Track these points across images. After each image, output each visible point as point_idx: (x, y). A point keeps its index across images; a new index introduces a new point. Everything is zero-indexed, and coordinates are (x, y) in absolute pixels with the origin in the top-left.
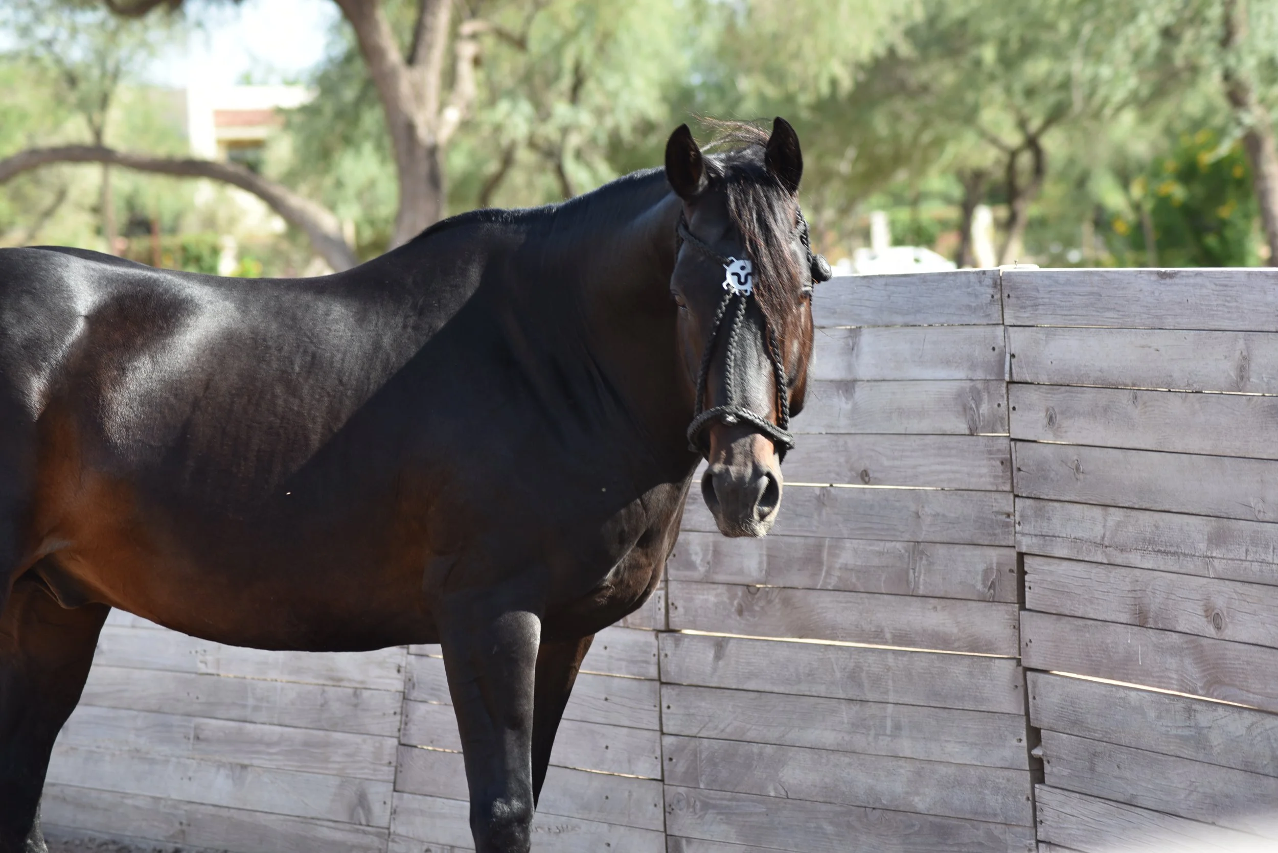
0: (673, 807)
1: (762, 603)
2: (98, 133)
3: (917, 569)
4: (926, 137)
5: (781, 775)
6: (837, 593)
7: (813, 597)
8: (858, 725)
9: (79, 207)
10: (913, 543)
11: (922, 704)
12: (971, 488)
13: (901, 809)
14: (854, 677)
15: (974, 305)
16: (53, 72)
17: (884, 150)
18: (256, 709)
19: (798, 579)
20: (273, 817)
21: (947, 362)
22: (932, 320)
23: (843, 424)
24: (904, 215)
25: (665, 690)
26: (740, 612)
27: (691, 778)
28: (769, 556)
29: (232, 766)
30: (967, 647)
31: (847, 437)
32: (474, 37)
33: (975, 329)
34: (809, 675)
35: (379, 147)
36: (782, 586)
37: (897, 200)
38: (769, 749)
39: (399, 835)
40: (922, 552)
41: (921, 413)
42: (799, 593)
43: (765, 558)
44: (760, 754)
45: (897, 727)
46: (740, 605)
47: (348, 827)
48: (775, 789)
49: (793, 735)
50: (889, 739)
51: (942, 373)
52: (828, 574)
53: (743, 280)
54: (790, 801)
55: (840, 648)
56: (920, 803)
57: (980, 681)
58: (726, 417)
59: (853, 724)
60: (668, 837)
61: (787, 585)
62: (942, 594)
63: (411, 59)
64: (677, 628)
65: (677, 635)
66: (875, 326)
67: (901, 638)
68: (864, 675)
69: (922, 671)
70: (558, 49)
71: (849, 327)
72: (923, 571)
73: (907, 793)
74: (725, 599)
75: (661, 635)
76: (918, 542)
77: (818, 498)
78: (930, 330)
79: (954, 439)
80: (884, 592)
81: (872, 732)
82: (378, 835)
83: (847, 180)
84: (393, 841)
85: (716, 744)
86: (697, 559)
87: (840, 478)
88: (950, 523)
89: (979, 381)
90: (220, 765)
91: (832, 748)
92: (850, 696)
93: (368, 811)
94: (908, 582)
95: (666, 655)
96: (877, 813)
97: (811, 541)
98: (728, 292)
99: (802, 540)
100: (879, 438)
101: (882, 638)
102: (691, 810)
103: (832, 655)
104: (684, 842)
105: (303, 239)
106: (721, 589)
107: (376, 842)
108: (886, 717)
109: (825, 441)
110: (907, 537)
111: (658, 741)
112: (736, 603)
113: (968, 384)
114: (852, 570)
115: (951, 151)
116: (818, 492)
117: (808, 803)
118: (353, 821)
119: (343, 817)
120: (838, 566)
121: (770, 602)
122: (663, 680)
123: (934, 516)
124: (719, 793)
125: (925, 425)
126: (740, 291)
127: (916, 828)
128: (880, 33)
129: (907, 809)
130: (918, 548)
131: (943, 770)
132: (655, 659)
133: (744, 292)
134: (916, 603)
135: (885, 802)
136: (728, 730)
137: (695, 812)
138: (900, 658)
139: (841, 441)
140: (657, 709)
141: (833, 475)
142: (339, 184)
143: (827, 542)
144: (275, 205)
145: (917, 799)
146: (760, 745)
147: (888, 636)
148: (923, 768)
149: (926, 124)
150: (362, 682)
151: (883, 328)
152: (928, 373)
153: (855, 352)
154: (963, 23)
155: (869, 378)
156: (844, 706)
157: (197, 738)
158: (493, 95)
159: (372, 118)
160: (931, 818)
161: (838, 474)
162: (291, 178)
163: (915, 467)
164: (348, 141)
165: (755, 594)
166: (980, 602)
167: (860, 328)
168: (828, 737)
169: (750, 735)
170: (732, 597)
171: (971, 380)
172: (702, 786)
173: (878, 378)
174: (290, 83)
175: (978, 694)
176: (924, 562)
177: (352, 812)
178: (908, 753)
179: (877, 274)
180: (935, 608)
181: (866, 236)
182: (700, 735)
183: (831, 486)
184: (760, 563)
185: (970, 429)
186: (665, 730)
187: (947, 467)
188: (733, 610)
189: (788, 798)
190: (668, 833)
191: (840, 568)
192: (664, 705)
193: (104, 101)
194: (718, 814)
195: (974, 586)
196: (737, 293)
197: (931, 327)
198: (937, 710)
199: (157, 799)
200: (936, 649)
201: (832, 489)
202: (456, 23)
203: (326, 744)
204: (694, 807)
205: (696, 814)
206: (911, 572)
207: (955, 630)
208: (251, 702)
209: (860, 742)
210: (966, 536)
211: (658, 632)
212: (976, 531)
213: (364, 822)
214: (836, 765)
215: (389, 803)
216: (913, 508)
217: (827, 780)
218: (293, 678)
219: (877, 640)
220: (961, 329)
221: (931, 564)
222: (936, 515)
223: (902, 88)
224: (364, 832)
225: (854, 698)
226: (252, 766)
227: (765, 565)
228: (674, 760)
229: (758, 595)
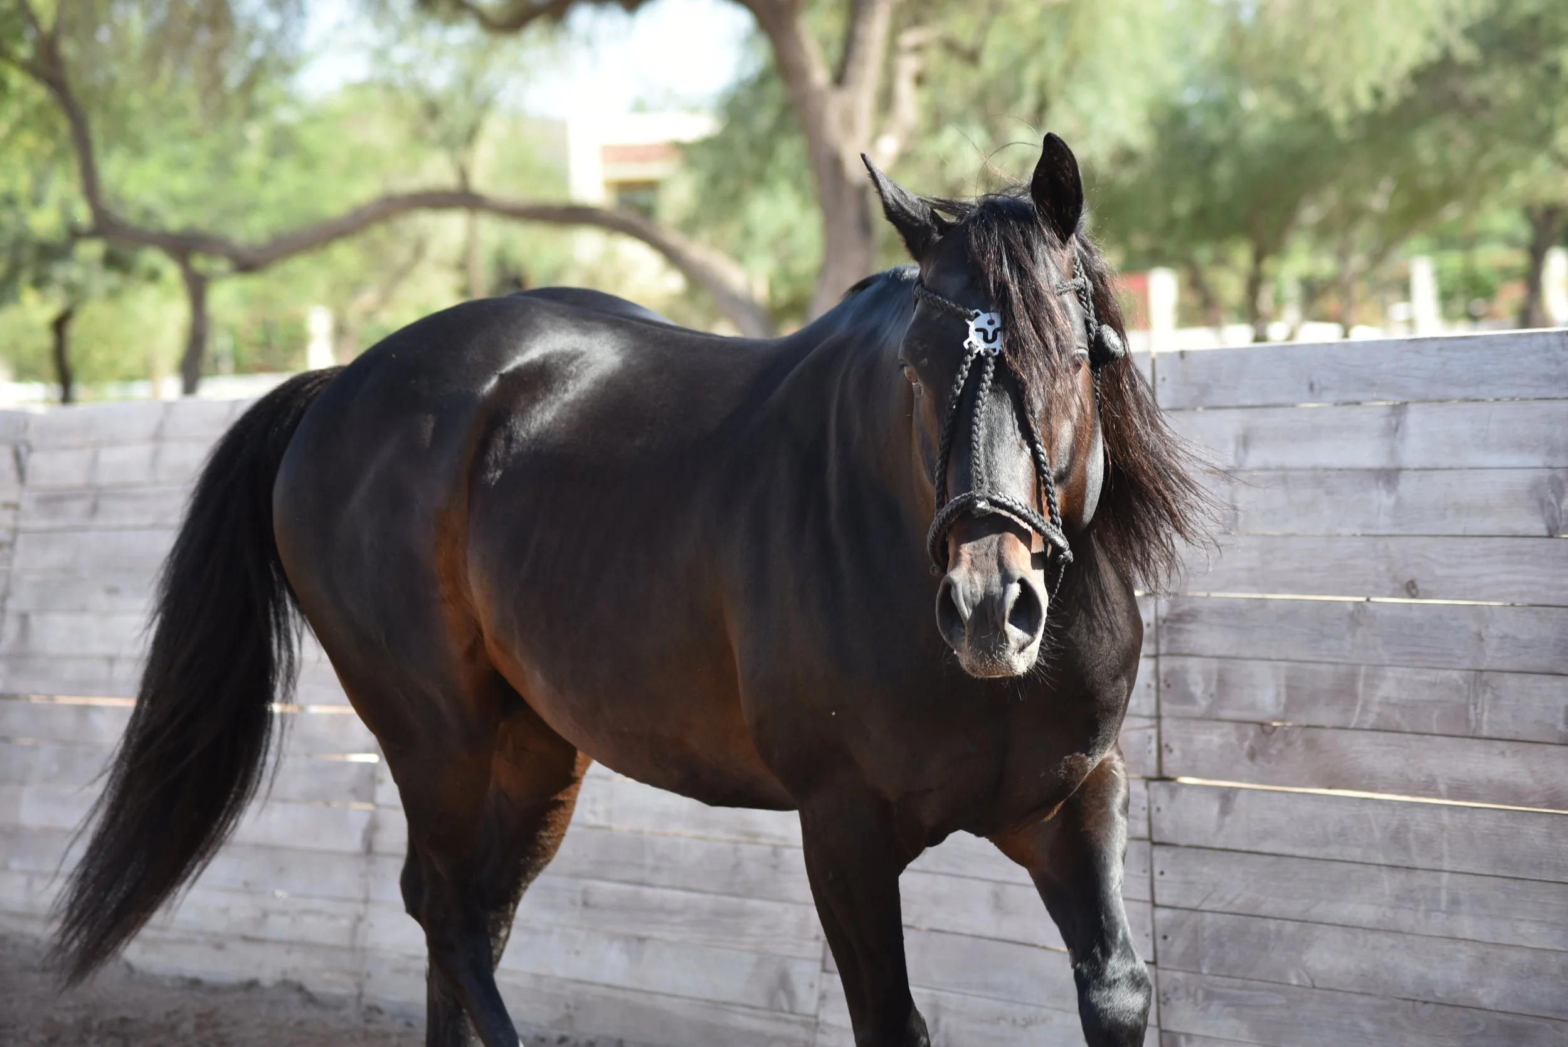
0: (1169, 996)
1: (1280, 745)
2: (463, 174)
3: (1479, 704)
4: (1486, 163)
5: (1304, 958)
6: (1375, 733)
7: (1344, 738)
8: (1404, 898)
9: (440, 264)
10: (1473, 673)
11: (1486, 873)
12: (1550, 602)
13: (1461, 1003)
14: (1398, 837)
15: (1554, 373)
16: (413, 103)
17: (1431, 180)
18: (656, 869)
19: (1324, 715)
20: (676, 1001)
21: (1520, 446)
22: (1499, 393)
23: (1384, 524)
24: (1454, 261)
25: (1158, 853)
26: (1252, 756)
27: (1191, 960)
28: (1288, 687)
29: (627, 938)
30: (1544, 802)
31: (1388, 539)
32: (918, 49)
33: (1556, 404)
34: (1340, 835)
35: (797, 185)
36: (1305, 723)
37: (1444, 242)
38: (1290, 927)
39: (830, 1025)
40: (1486, 684)
41: (1485, 509)
42: (1327, 734)
43: (1283, 690)
44: (1279, 933)
45: (1455, 902)
46: (1252, 748)
47: (767, 1014)
48: (1299, 977)
49: (1321, 910)
50: (1445, 916)
51: (1513, 460)
52: (1365, 710)
53: (990, 337)
54: (1317, 991)
55: (1380, 802)
56: (1486, 997)
57: (1563, 845)
58: (976, 504)
59: (1397, 898)
60: (1164, 1035)
61: (1312, 723)
62: (1512, 736)
63: (840, 78)
64: (1172, 776)
65: (1172, 784)
66: (1424, 400)
67: (1459, 790)
68: (1411, 836)
69: (1487, 832)
70: (1018, 65)
71: (1391, 403)
72: (1487, 707)
73: (1468, 984)
74: (1233, 739)
75: (1153, 784)
76: (1481, 671)
77: (1351, 615)
78: (1497, 405)
79: (1529, 541)
80: (1435, 732)
81: (1422, 908)
82: (805, 1024)
83: (1383, 220)
84: (823, 1032)
85: (1222, 920)
86: (1197, 690)
87: (1379, 590)
88: (1523, 647)
89: (1560, 470)
90: (613, 937)
91: (1371, 926)
92: (1393, 862)
93: (791, 995)
94: (1467, 720)
95: (1159, 809)
96: (1430, 1008)
97: (1342, 669)
98: (970, 352)
99: (1331, 668)
100: (1431, 540)
101: (1434, 790)
102: (1191, 1000)
103: (1369, 811)
104: (1182, 1040)
105: (705, 299)
106: (1228, 728)
107: (800, 1033)
108: (1439, 888)
109: (1360, 544)
110: (1466, 664)
111: (1149, 914)
112: (1246, 745)
113: (1547, 473)
114: (1394, 705)
115: (1518, 182)
116: (1351, 608)
117: (1340, 994)
118: (772, 1007)
119: (762, 1002)
120: (1376, 699)
121: (1289, 744)
122: (1156, 839)
123: (1501, 638)
124: (1227, 980)
125: (1490, 525)
126: (986, 351)
127: (1481, 1028)
128: (1431, 35)
129: (1469, 1003)
130: (1480, 678)
131: (1514, 956)
132: (1144, 814)
133: (991, 351)
134: (1478, 746)
135: (1439, 994)
136: (1238, 902)
137: (1196, 1003)
138: (1457, 815)
139: (1381, 544)
140: (1148, 875)
141: (1370, 588)
142: (748, 234)
143: (1363, 670)
144: (673, 257)
145: (1480, 992)
146: (1279, 921)
147: (1442, 788)
148: (1488, 953)
149: (1484, 148)
150: (783, 838)
151: (1436, 404)
152: (1494, 460)
153: (1399, 434)
154: (1534, 21)
155: (1416, 466)
156: (1385, 874)
157: (585, 904)
158: (936, 120)
159: (789, 150)
160: (1502, 1016)
161: (1377, 585)
162: (690, 225)
163: (1476, 576)
164: (760, 179)
165: (1271, 734)
166: (1562, 747)
167: (1406, 403)
168: (1364, 911)
169: (1266, 909)
170: (1242, 738)
171: (1551, 468)
172: (1205, 970)
173: (1429, 465)
174: (694, 110)
175: (1560, 861)
176: (1488, 695)
177: (772, 996)
178: (1469, 935)
179: (1428, 336)
180: (1503, 753)
181: (1404, 288)
182: (1203, 907)
183: (1368, 600)
184: (1278, 695)
185: (1549, 529)
186: (1158, 901)
187: (1519, 577)
188: (1243, 753)
189: (1314, 987)
190: (1163, 1027)
191: (1380, 703)
192: (1157, 870)
193: (471, 135)
194: (1226, 1005)
195: (1553, 726)
196: (982, 352)
197: (1497, 402)
198: (1506, 881)
199: (538, 977)
200: (1505, 804)
201: (1368, 604)
202: (895, 32)
203: (740, 914)
204: (1195, 996)
205: (1197, 1005)
206: (1472, 708)
207: (1530, 781)
208: (649, 861)
209: (1406, 918)
210: (1544, 663)
211: (1148, 780)
212: (1557, 657)
213: (786, 1007)
214: (1375, 948)
215: (816, 985)
216: (1474, 627)
217: (1364, 966)
218: (700, 832)
219: (1427, 792)
220: (1538, 404)
221: (1497, 698)
222: (1504, 637)
223: (1453, 103)
224: (787, 1021)
225: (1399, 864)
226: (650, 938)
227: (1283, 699)
228: (1170, 939)
229: (1274, 736)
